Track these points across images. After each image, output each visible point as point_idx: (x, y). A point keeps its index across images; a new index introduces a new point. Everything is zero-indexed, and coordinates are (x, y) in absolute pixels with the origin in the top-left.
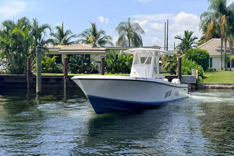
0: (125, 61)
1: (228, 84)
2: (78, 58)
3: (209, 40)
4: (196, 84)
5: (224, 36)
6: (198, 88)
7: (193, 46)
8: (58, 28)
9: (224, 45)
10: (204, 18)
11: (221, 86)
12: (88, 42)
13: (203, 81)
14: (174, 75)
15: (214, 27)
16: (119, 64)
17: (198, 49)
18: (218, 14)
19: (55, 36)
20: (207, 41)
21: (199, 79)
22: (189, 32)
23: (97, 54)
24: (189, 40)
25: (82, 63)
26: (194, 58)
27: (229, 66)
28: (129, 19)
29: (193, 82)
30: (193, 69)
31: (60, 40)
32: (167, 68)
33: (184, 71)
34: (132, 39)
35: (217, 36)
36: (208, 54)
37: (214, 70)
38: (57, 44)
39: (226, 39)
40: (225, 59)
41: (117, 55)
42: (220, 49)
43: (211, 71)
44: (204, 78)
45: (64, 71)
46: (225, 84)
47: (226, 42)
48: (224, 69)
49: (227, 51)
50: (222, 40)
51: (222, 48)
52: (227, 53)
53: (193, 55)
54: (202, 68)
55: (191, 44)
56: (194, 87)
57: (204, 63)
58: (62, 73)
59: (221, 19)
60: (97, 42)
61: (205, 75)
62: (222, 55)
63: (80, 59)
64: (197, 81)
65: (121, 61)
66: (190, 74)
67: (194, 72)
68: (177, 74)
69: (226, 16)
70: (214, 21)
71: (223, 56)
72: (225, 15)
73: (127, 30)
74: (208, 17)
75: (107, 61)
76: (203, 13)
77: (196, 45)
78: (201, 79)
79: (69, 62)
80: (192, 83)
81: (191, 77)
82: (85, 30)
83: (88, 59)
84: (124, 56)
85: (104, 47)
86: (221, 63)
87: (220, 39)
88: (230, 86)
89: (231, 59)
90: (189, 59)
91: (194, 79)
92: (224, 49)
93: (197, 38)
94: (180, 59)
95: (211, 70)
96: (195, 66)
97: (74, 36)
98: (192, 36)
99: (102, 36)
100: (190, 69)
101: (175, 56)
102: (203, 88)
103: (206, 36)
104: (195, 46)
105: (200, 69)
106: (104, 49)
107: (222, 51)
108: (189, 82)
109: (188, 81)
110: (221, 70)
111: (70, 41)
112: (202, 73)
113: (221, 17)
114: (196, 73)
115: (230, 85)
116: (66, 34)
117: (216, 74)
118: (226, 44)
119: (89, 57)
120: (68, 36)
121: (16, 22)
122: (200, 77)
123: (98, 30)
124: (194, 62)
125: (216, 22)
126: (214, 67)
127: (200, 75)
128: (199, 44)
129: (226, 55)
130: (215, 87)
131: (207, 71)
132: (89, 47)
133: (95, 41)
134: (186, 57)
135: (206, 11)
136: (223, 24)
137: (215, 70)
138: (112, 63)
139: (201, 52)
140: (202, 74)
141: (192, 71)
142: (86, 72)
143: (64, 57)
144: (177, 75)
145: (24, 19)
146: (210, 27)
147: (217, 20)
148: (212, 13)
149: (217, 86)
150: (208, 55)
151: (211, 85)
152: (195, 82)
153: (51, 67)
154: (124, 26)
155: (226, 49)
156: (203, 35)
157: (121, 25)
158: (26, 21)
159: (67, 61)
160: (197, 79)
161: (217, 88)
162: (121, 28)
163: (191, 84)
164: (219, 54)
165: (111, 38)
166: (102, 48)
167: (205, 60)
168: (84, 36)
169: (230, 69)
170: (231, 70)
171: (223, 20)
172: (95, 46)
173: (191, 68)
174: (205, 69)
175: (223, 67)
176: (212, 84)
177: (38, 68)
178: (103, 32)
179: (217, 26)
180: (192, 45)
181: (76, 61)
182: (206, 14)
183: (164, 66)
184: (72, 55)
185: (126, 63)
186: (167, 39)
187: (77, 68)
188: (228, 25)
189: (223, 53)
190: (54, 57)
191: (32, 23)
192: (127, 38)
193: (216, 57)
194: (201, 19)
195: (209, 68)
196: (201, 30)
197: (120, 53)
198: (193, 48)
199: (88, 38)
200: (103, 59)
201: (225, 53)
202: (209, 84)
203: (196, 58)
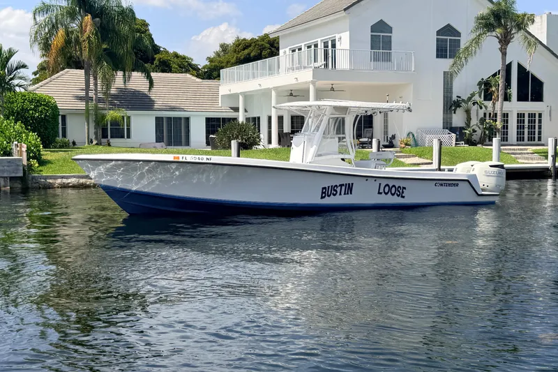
3: (58, 72)
4: (23, 179)
5: (90, 65)
6: (28, 188)
7: (17, 85)
9: (92, 86)
10: (42, 18)
11: (82, 181)
13: (41, 171)
15: (68, 42)
17: (30, 92)
20: (53, 73)
21: (30, 166)
24: (6, 71)
26: (19, 116)
27: (105, 136)
29: (16, 173)
30: (16, 143)
35: (78, 65)
36: (56, 106)
37: (71, 144)
39: (96, 73)
40: (96, 118)
42: (83, 93)
43: (65, 146)
44: (42, 163)
47: (95, 79)
48: (95, 142)
49: (99, 100)
50: (87, 74)
51: (87, 94)
52: (100, 105)
53: (17, 107)
54: (38, 140)
55: (12, 79)
56: (20, 186)
57: (46, 129)
59: (81, 24)
61: (47, 155)
62: (87, 110)
64: (24, 170)
66: (9, 154)
67: (19, 149)
69: (93, 18)
70: (67, 28)
71: (91, 112)
72: (90, 16)
74: (52, 16)
76: (39, 4)
78: (37, 165)
80: (13, 175)
81: (9, 161)
86: (86, 127)
87: (82, 72)
89: (109, 118)
90: (7, 117)
91: (18, 165)
92: (91, 94)
93: (24, 66)
95: (65, 143)
96: (21, 133)
98: (14, 61)
100: (8, 143)
102: (40, 188)
103: (49, 63)
104: (20, 86)
105: (33, 142)
107: (87, 99)
108: (5, 175)
109: (3, 171)
110: (89, 144)
112: (39, 151)
113: (83, 18)
114: (21, 151)
117: (73, 154)
118: (96, 85)
122: (35, 163)
124: (18, 126)
125: (70, 30)
126: (71, 137)
127: (34, 155)
128: (36, 81)
129: (97, 109)
130: (69, 183)
131: (55, 147)
137: (74, 143)
139: (38, 101)
140: (39, 154)
141: (14, 147)
146: (58, 40)
147: (74, 26)
148: (60, 7)
149: (73, 181)
150: (55, 108)
151: (59, 181)
152: (21, 174)
155: (96, 94)
156: (43, 59)
160: (24, 166)
161: (74, 187)
163: (12, 178)
164: (82, 105)
167: (47, 121)
169: (108, 141)
170: (109, 145)
171: (86, 26)
173: (10, 139)
174: (48, 142)
175: (93, 136)
176: (62, 177)
179: (73, 38)
180: (16, 82)
182: (45, 9)
188: (98, 39)
189: (91, 104)
193: (76, 113)
194: (35, 18)
195: (60, 138)
196: (37, 48)
198: (17, 89)
201: (96, 106)
202: (56, 178)
203: (27, 115)
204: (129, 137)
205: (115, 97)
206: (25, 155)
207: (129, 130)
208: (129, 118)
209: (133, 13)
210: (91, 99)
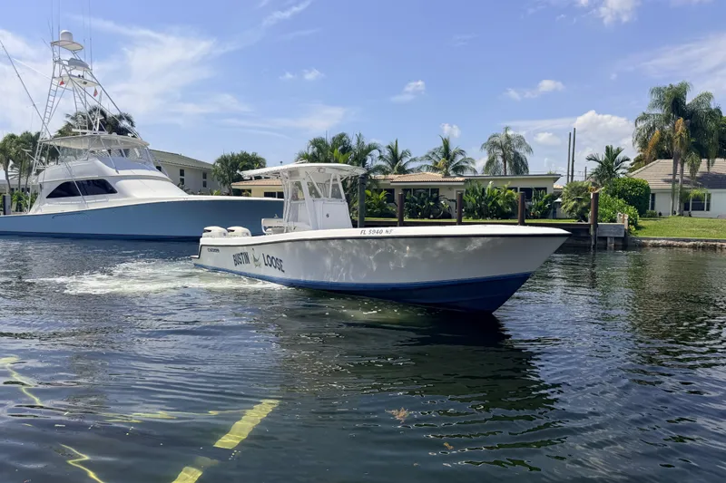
0: (498, 199)
1: (684, 240)
2: (420, 193)
3: (650, 162)
4: (624, 239)
5: (679, 156)
6: (627, 246)
7: (621, 173)
8: (389, 147)
9: (678, 172)
10: (642, 124)
11: (670, 242)
12: (435, 169)
13: (638, 234)
14: (584, 223)
15: (662, 139)
16: (487, 203)
17: (629, 178)
18: (669, 116)
19: (385, 160)
20: (646, 163)
21: (629, 230)
22: (615, 148)
23: (450, 188)
24: (614, 163)
25: (425, 202)
26: (622, 194)
27: (686, 208)
28: (507, 129)
29: (619, 234)
30: (620, 213)
31: (393, 167)
32: (571, 211)
33: (602, 216)
34: (510, 163)
35: (667, 156)
38: (387, 173)
39: (683, 162)
40: (681, 195)
41: (484, 190)
42: (671, 177)
43: (653, 216)
44: (638, 228)
45: (397, 215)
46: (678, 240)
47: (682, 166)
48: (677, 214)
49: (684, 182)
50: (675, 163)
51: (674, 177)
52: (685, 186)
53: (619, 188)
54: (636, 212)
55: (618, 169)
56: (621, 243)
57: (640, 203)
58: (394, 217)
59: (674, 125)
60: (451, 168)
61: (641, 223)
62: (673, 189)
63: (422, 195)
64: (625, 233)
65: (490, 199)
66: (615, 221)
67: (622, 217)
68: (589, 220)
69: (685, 119)
70: (662, 128)
71: (677, 191)
72: (682, 119)
73: (501, 148)
74: (650, 122)
75: (467, 200)
76: (640, 114)
77: (625, 171)
79: (406, 201)
80: (617, 236)
81: (614, 226)
82: (431, 149)
83: (435, 195)
84: (496, 191)
85: (462, 176)
86: (672, 203)
87: (672, 161)
88: (687, 244)
89: (691, 195)
90: (612, 196)
91: (621, 229)
92: (678, 177)
93: (628, 160)
94: (596, 196)
95: (653, 214)
96: (623, 207)
97: (414, 160)
98: (620, 156)
99: (459, 158)
100: (614, 213)
101: (586, 189)
102: (636, 246)
103: (645, 156)
105: (632, 213)
106: (461, 179)
107: (674, 181)
108: (611, 235)
109: (609, 233)
110: (673, 215)
111: (408, 167)
112: (636, 220)
113: (676, 121)
114: (624, 219)
115: (689, 241)
116: (401, 157)
117: (661, 222)
118: (682, 170)
119: (438, 192)
120: (405, 161)
121: (329, 141)
122: (633, 229)
123: (453, 149)
124: (621, 201)
125: (664, 130)
126: (658, 209)
127: (633, 222)
128: (631, 170)
129: (682, 188)
130: (659, 244)
131: (646, 217)
132: (438, 176)
133: (447, 167)
134: (607, 192)
135: (647, 112)
136: (678, 134)
137: (660, 214)
138: (475, 202)
139: (635, 183)
140: (636, 222)
141: (618, 217)
142: (432, 216)
143: (398, 193)
144: (589, 222)
145: (342, 136)
146: (654, 139)
147: (667, 128)
148: (657, 115)
149: (663, 242)
150: (648, 188)
151: (651, 241)
152: (623, 235)
153: (378, 207)
154: (497, 140)
155: (682, 178)
156: (639, 154)
157: (491, 140)
158: (344, 139)
159: (403, 198)
160: (625, 230)
161: (663, 246)
162: (492, 145)
163: (615, 238)
164: (669, 186)
165: (473, 163)
166: (457, 179)
167: (641, 197)
168: (430, 159)
170: (690, 216)
171: (678, 127)
172: (447, 175)
173: (615, 211)
174: (642, 213)
175: (676, 209)
176: (655, 239)
177: (360, 209)
178: (462, 152)
179: (666, 137)
180: (619, 171)
181: (416, 199)
182: (644, 117)
183: (565, 208)
184: (410, 190)
185: (499, 202)
186: (573, 161)
187: (418, 210)
188: (688, 135)
189: (677, 186)
190: (384, 192)
191: (354, 143)
192: (500, 160)
193: (663, 192)
194: (636, 125)
195: (649, 210)
196: (637, 145)
197: (489, 186)
198: (621, 176)
199: (437, 163)
200: (461, 195)
201: (681, 186)
202: (649, 239)
203: (626, 194)
204: (708, 210)
205: (698, 179)
206: (626, 222)
207: (708, 205)
208: (709, 195)
209: (720, 113)
210: (677, 181)
